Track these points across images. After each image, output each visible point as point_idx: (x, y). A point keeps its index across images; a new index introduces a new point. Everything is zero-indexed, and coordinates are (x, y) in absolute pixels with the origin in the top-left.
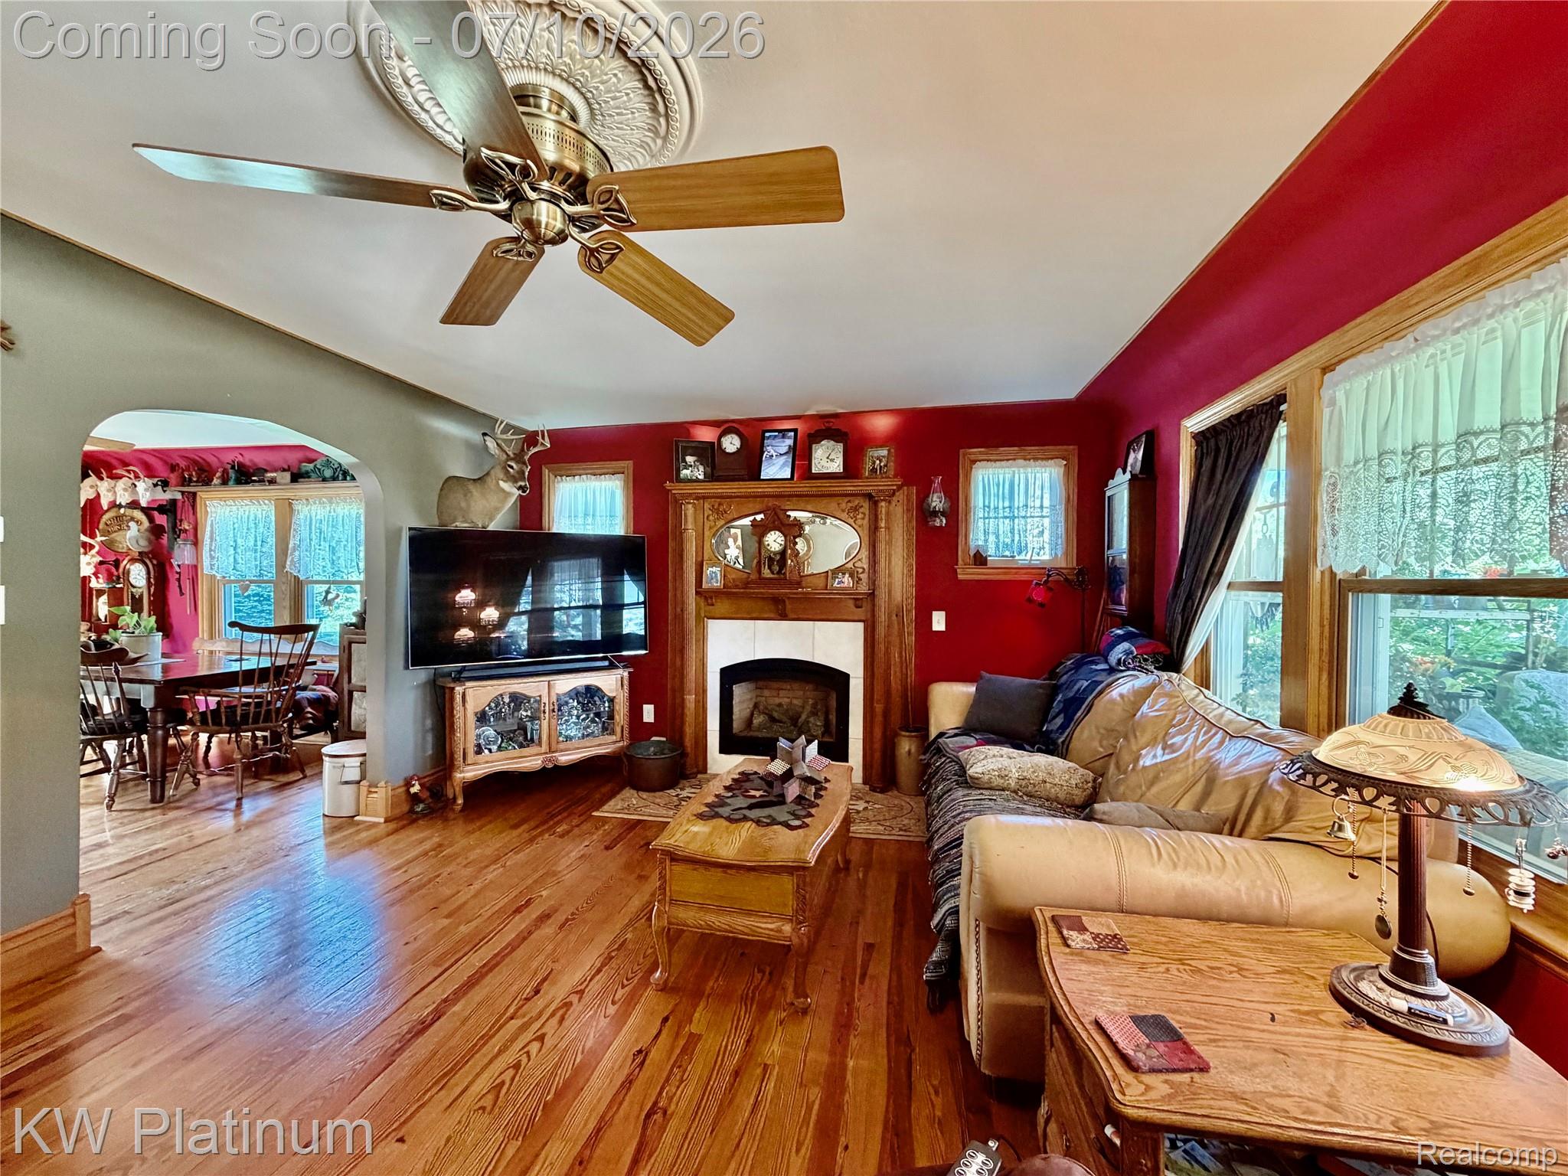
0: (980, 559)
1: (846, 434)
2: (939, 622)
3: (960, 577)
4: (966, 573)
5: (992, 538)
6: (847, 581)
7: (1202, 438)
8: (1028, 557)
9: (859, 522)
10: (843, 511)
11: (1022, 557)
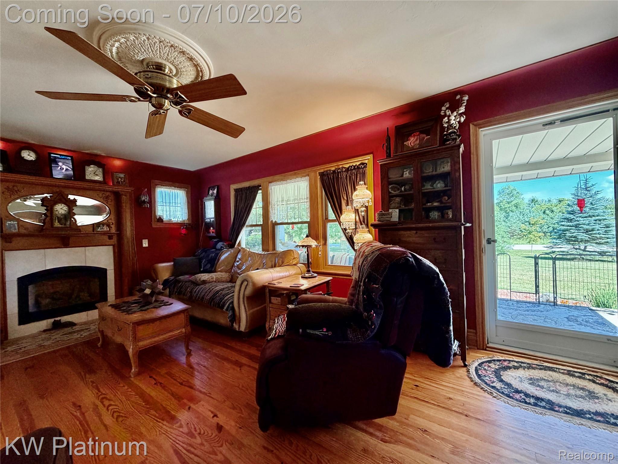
0: (160, 220)
1: (104, 165)
2: (145, 243)
3: (154, 226)
4: (155, 225)
5: (165, 213)
6: (106, 228)
7: (236, 190)
8: (177, 220)
9: (109, 203)
10: (101, 198)
11: (174, 220)
